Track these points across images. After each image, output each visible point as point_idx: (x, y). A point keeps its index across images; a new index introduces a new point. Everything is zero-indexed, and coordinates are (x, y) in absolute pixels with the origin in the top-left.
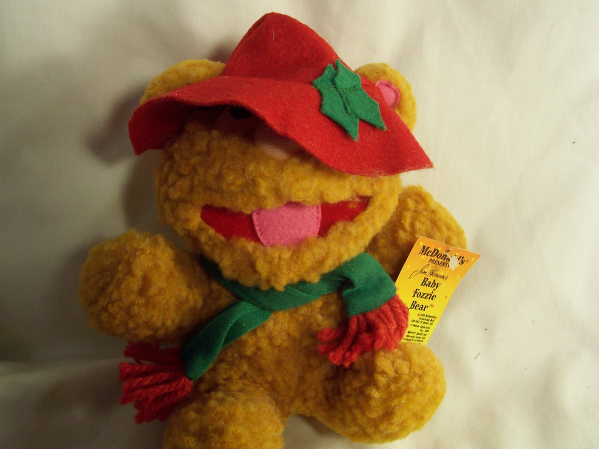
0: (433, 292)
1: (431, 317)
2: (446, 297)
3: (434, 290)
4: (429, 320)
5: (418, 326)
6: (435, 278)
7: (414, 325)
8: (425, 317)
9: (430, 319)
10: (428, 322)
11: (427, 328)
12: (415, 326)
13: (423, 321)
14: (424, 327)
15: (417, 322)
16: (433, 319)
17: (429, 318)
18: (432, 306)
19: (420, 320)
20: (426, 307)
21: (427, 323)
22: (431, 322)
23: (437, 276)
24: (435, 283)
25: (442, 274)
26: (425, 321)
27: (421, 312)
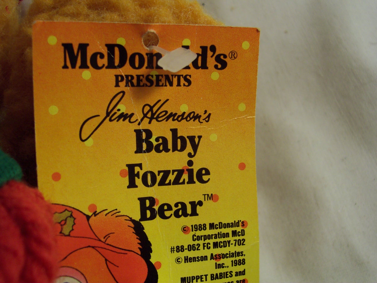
0: (190, 163)
1: (228, 225)
2: (242, 166)
3: (190, 155)
4: (227, 235)
5: (204, 258)
6: (172, 124)
7: (187, 260)
8: (208, 232)
9: (229, 230)
10: (226, 239)
11: (232, 255)
12: (194, 259)
13: (212, 241)
14: (224, 256)
15: (191, 248)
16: (239, 229)
17: (224, 231)
18: (212, 197)
19: (201, 242)
20: (193, 204)
21: (226, 244)
22: (237, 238)
23: (172, 116)
24: (182, 138)
25: (184, 108)
26: (218, 240)
27: (189, 221)
